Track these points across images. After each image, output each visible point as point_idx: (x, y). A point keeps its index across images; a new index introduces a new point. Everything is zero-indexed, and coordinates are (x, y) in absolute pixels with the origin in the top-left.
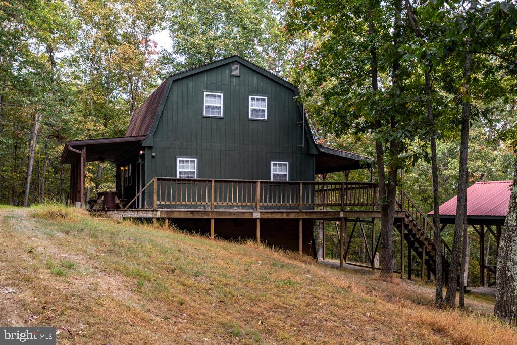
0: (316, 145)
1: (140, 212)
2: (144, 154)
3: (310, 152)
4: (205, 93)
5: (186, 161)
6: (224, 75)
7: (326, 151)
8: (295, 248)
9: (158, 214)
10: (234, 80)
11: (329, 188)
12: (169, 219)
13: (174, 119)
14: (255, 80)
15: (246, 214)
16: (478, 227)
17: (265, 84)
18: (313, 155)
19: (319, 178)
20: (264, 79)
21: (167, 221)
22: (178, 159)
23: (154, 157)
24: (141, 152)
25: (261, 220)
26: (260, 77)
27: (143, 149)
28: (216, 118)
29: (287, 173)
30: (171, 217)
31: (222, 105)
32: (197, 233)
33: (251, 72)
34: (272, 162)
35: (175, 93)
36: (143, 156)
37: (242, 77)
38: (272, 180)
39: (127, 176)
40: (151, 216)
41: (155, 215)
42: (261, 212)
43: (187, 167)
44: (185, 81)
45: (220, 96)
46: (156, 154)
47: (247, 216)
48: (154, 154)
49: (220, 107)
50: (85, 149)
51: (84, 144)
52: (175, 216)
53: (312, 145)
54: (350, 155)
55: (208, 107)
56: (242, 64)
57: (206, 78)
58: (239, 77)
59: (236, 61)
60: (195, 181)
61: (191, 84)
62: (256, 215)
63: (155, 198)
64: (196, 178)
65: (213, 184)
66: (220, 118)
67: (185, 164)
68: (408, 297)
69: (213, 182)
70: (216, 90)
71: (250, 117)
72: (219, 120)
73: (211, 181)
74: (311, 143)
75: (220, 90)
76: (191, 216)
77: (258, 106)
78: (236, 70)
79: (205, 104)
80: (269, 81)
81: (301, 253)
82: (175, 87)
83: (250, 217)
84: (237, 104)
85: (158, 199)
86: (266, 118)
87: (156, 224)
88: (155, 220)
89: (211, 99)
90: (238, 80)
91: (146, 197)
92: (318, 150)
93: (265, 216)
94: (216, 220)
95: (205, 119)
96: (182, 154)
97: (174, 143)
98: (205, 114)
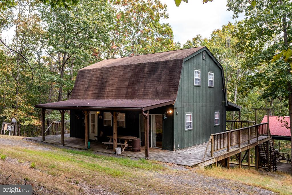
3: (226, 105)
4: (195, 71)
5: (189, 116)
6: (200, 59)
7: (230, 104)
10: (204, 62)
14: (210, 62)
18: (226, 107)
21: (216, 164)
22: (186, 115)
23: (177, 114)
24: (171, 112)
26: (212, 60)
28: (198, 86)
29: (219, 118)
30: (218, 160)
31: (200, 78)
33: (209, 57)
34: (215, 112)
41: (214, 161)
45: (200, 73)
47: (238, 152)
48: (177, 112)
53: (226, 101)
55: (196, 79)
56: (207, 53)
57: (195, 61)
58: (205, 60)
59: (205, 50)
61: (190, 64)
66: (200, 87)
67: (188, 118)
70: (198, 68)
71: (209, 86)
75: (200, 68)
77: (211, 77)
78: (205, 56)
79: (195, 77)
84: (204, 76)
86: (213, 86)
87: (213, 167)
88: (213, 165)
89: (197, 74)
92: (228, 104)
93: (242, 150)
95: (195, 87)
96: (187, 111)
97: (184, 104)
98: (195, 84)
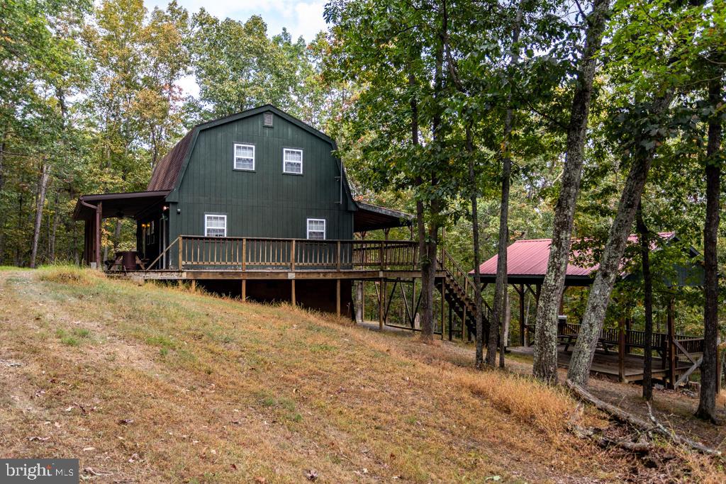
0: (354, 202)
1: (164, 274)
2: (168, 210)
3: (349, 209)
4: (235, 145)
5: (215, 218)
6: (255, 126)
7: (365, 208)
8: (333, 311)
9: (184, 276)
10: (267, 131)
11: (368, 246)
12: (196, 280)
13: (202, 172)
14: (290, 131)
15: (281, 275)
16: (518, 286)
17: (300, 136)
18: (351, 212)
19: (357, 236)
20: (300, 131)
21: (194, 283)
22: (206, 216)
23: (179, 213)
24: (165, 208)
25: (297, 281)
26: (295, 128)
27: (167, 204)
28: (248, 172)
29: (324, 231)
30: (199, 278)
31: (254, 158)
32: (227, 295)
33: (285, 123)
34: (308, 220)
35: (202, 144)
36: (167, 213)
37: (276, 128)
38: (308, 238)
39: (149, 234)
40: (176, 278)
41: (181, 276)
42: (296, 273)
43: (215, 224)
44: (213, 132)
45: (252, 149)
46: (181, 210)
47: (281, 277)
48: (179, 210)
49: (252, 160)
50: (101, 204)
51: (99, 199)
52: (203, 277)
53: (350, 201)
54: (390, 212)
55: (239, 160)
56: (275, 114)
57: (236, 129)
58: (272, 128)
59: (269, 111)
60: (225, 239)
61: (220, 135)
62: (291, 276)
63: (180, 257)
64: (225, 236)
65: (244, 243)
66: (252, 172)
67: (214, 222)
68: (448, 360)
69: (245, 240)
70: (248, 141)
71: (284, 171)
72: (251, 174)
73: (242, 240)
74: (349, 199)
75: (252, 142)
76: (220, 277)
77: (293, 159)
78: (269, 120)
79: (236, 157)
80: (304, 133)
81: (339, 315)
82: (203, 138)
83: (285, 278)
84: (268, 156)
85: (184, 259)
86: (301, 173)
87: (182, 286)
88: (180, 282)
89: (242, 151)
90: (271, 131)
91: (170, 257)
92: (357, 207)
93: (301, 277)
94: (247, 281)
95: (235, 173)
96: (210, 211)
97: (202, 198)
98: (235, 168)
